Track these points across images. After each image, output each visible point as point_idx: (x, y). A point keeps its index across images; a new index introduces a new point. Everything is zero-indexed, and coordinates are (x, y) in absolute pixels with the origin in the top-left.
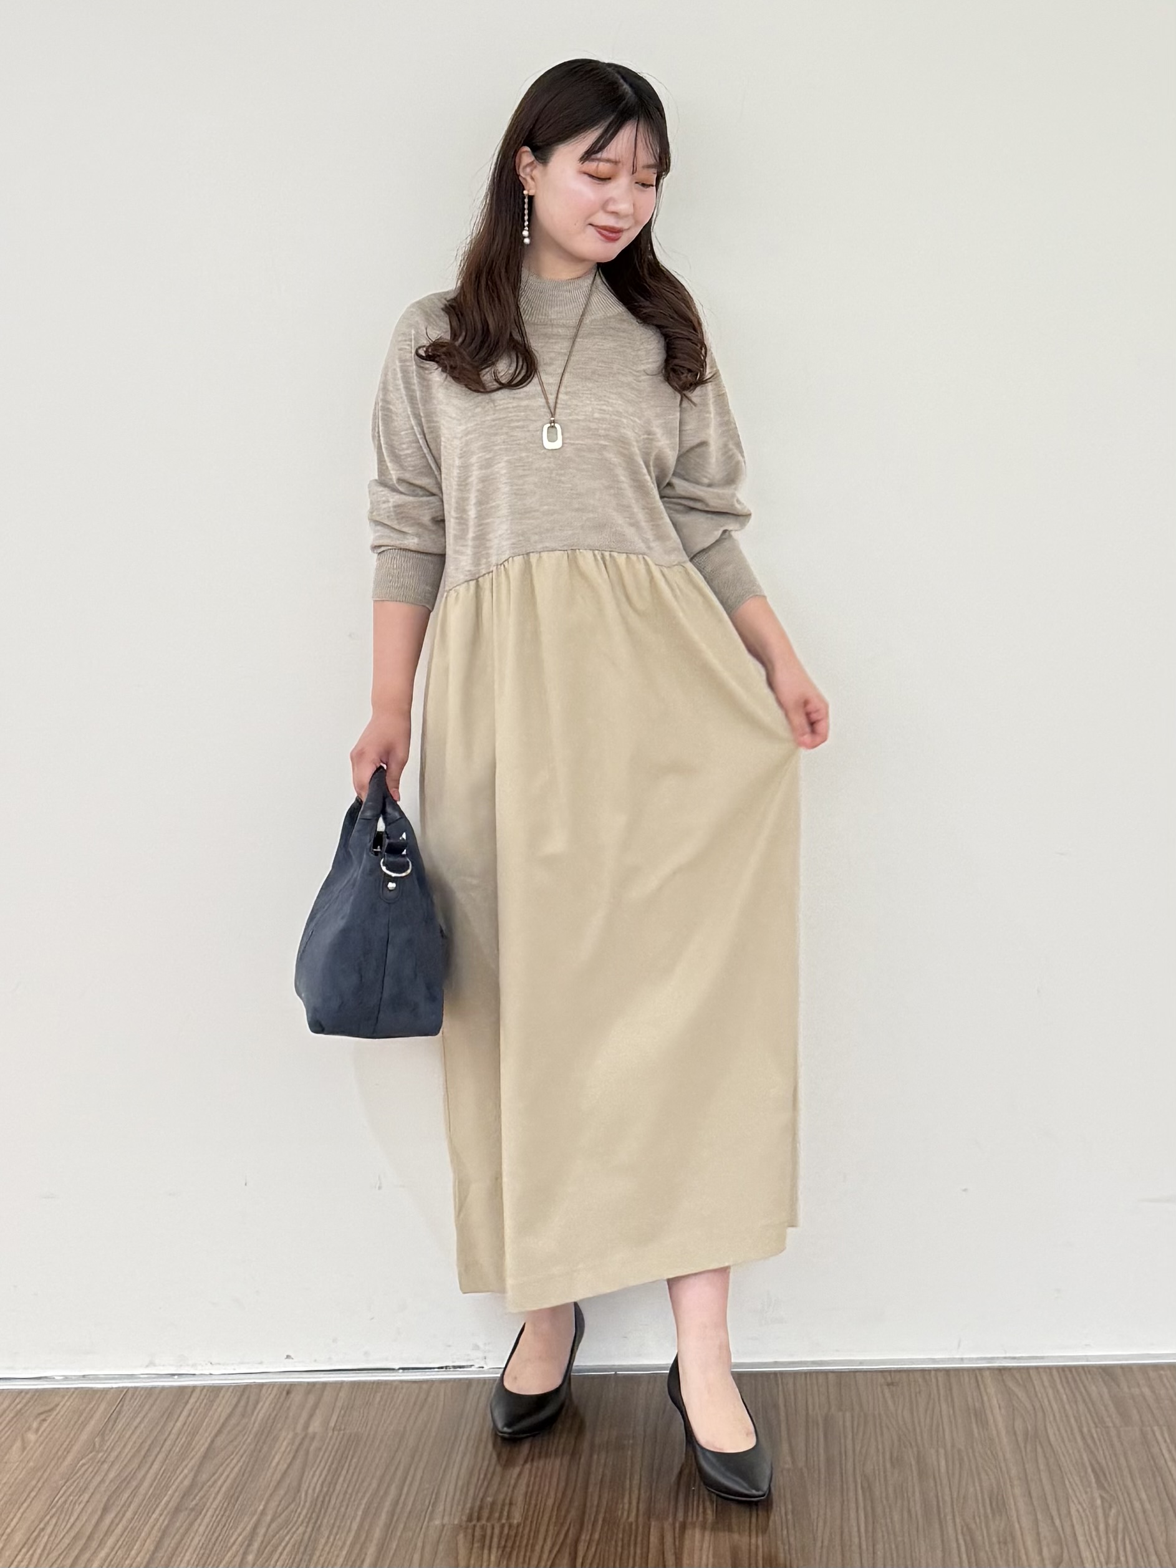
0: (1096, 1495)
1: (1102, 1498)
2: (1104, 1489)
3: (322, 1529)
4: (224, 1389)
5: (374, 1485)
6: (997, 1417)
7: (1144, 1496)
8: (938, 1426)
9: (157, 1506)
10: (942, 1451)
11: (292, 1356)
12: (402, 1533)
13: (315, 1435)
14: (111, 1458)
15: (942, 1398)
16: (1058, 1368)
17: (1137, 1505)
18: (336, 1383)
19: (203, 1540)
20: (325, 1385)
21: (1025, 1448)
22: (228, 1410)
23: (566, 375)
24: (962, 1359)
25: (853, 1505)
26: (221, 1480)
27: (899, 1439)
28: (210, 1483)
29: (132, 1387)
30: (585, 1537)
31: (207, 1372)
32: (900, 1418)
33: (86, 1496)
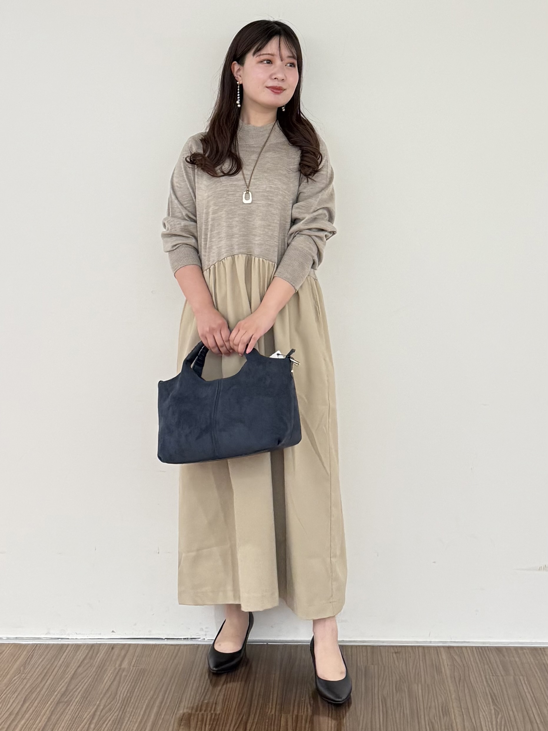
0: (492, 708)
1: (494, 709)
2: (496, 705)
3: (127, 713)
4: (82, 646)
5: (152, 692)
6: (447, 670)
7: (514, 709)
8: (418, 674)
9: (49, 701)
10: (420, 685)
11: (115, 631)
12: (164, 716)
13: (125, 668)
14: (28, 677)
15: (421, 659)
16: (476, 647)
17: (511, 713)
18: (135, 644)
19: (70, 717)
20: (130, 645)
21: (459, 684)
22: (84, 656)
23: (255, 171)
24: (431, 642)
25: (377, 710)
26: (80, 689)
27: (400, 679)
28: (75, 690)
29: (39, 644)
30: (250, 721)
31: (75, 638)
32: (401, 669)
33: (16, 694)
